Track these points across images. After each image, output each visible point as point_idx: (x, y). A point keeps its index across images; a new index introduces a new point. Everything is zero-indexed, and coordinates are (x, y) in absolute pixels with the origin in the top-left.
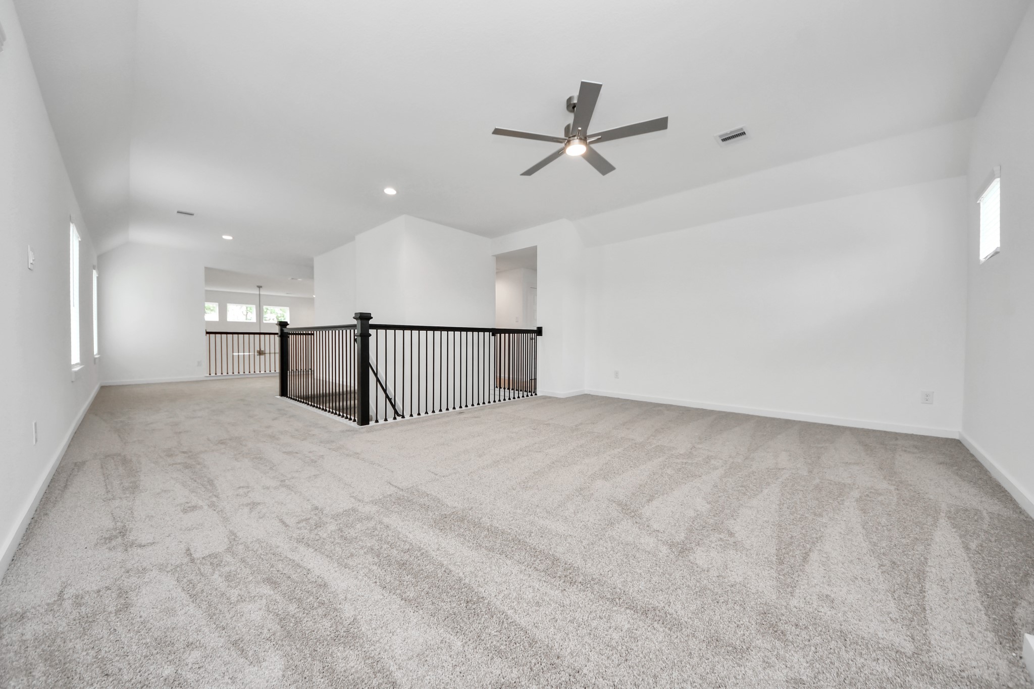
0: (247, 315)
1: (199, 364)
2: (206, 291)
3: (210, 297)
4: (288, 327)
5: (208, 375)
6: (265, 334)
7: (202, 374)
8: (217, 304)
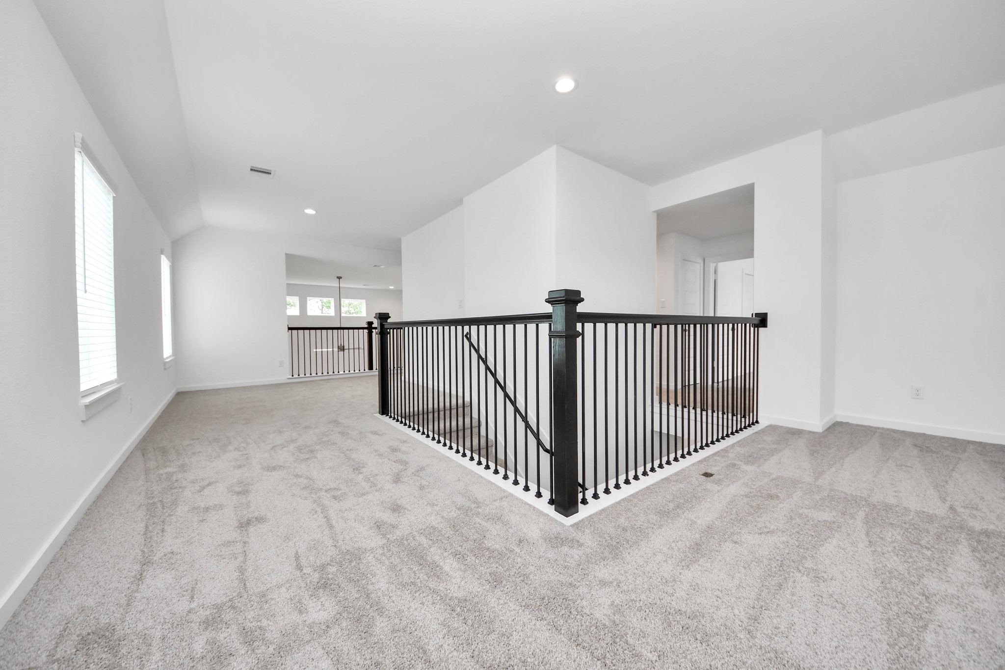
0: (322, 309)
1: (281, 364)
2: (288, 284)
3: (291, 290)
4: (389, 321)
5: (291, 377)
6: (353, 328)
7: (283, 375)
8: (298, 297)
